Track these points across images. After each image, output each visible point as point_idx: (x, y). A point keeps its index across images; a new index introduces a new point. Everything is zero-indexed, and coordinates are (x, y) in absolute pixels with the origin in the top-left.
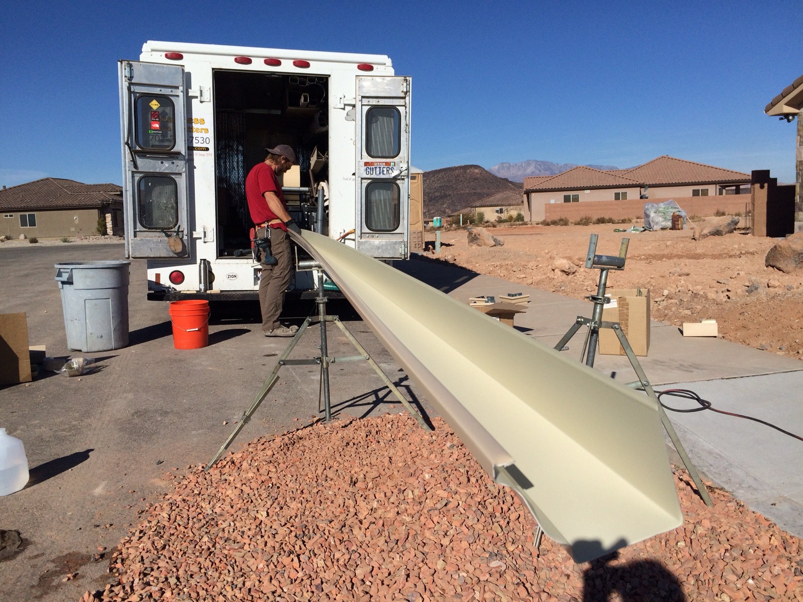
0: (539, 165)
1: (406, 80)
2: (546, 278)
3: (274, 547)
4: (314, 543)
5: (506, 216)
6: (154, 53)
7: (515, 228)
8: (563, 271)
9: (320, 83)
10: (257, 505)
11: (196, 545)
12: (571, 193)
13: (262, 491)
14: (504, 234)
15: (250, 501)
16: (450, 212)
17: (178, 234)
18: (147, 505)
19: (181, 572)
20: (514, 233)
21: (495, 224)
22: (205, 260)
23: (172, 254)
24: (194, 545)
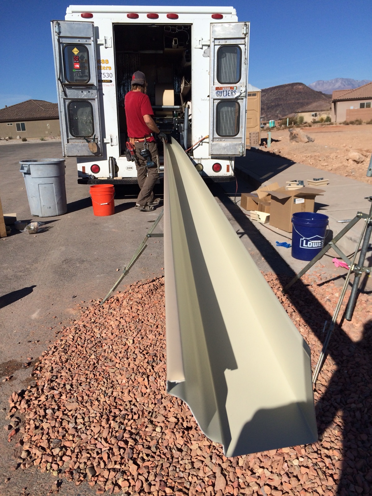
0: (344, 81)
1: (246, 25)
2: (342, 166)
3: (133, 369)
4: (159, 368)
5: (319, 119)
6: (73, 14)
7: (324, 127)
8: (354, 161)
9: (185, 30)
10: (127, 334)
11: (86, 360)
12: (365, 102)
13: (131, 324)
14: (316, 131)
15: (123, 331)
16: (281, 116)
17: (94, 141)
18: (62, 327)
19: (74, 381)
20: (322, 131)
21: (311, 124)
22: (112, 157)
23: (91, 154)
24: (85, 361)
